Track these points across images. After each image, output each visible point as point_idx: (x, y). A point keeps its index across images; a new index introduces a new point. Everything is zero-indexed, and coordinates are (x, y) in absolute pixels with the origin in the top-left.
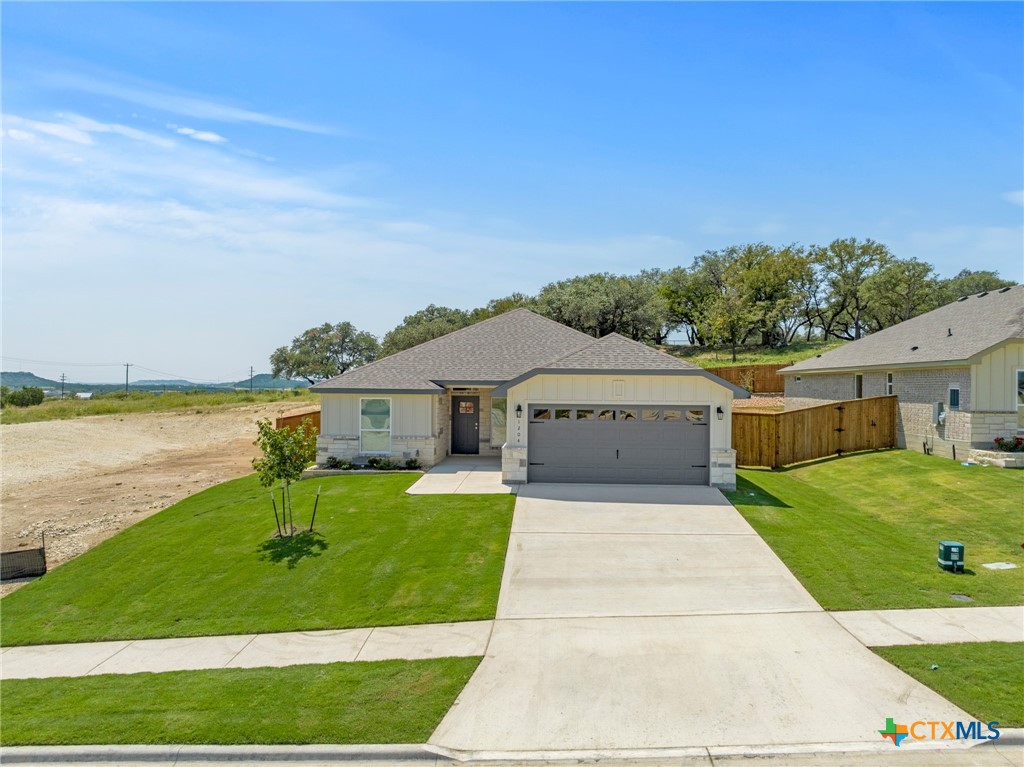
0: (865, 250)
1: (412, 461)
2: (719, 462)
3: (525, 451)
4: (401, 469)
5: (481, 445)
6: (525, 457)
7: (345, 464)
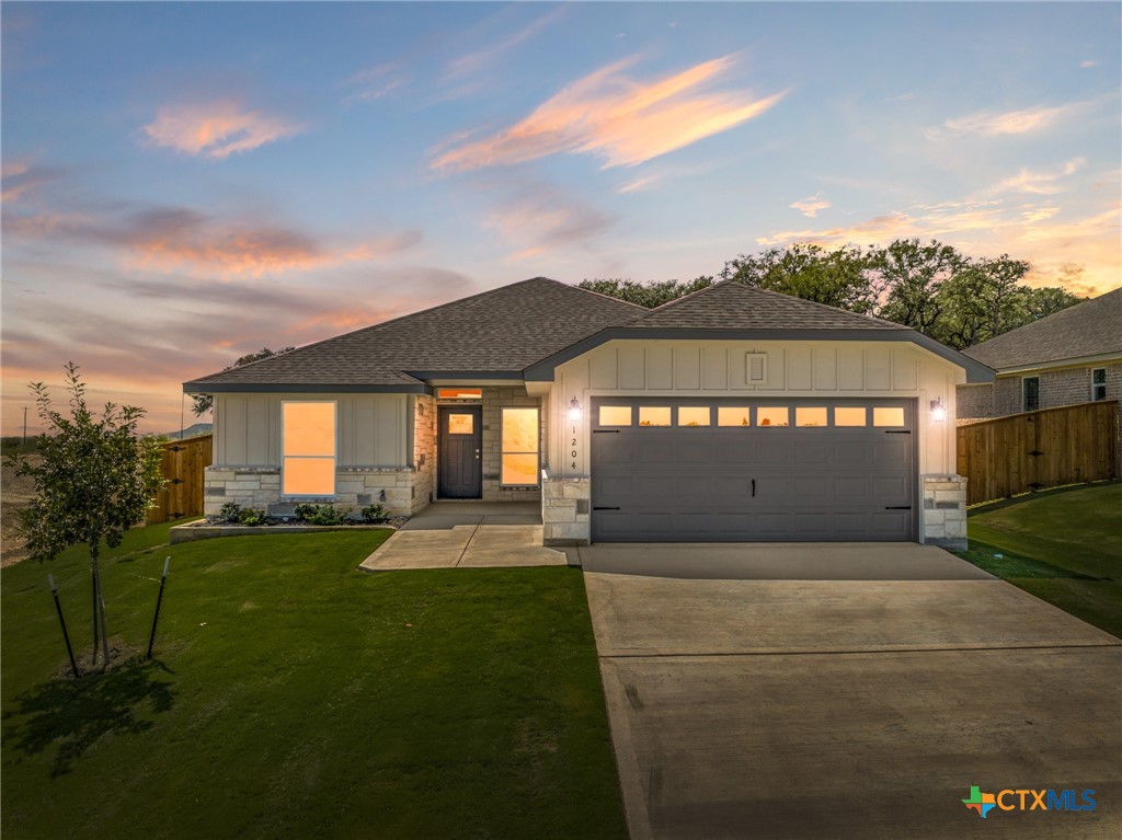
0: (930, 252)
1: (373, 510)
2: (938, 499)
3: (586, 485)
4: (352, 522)
5: (486, 484)
6: (586, 495)
7: (252, 514)
